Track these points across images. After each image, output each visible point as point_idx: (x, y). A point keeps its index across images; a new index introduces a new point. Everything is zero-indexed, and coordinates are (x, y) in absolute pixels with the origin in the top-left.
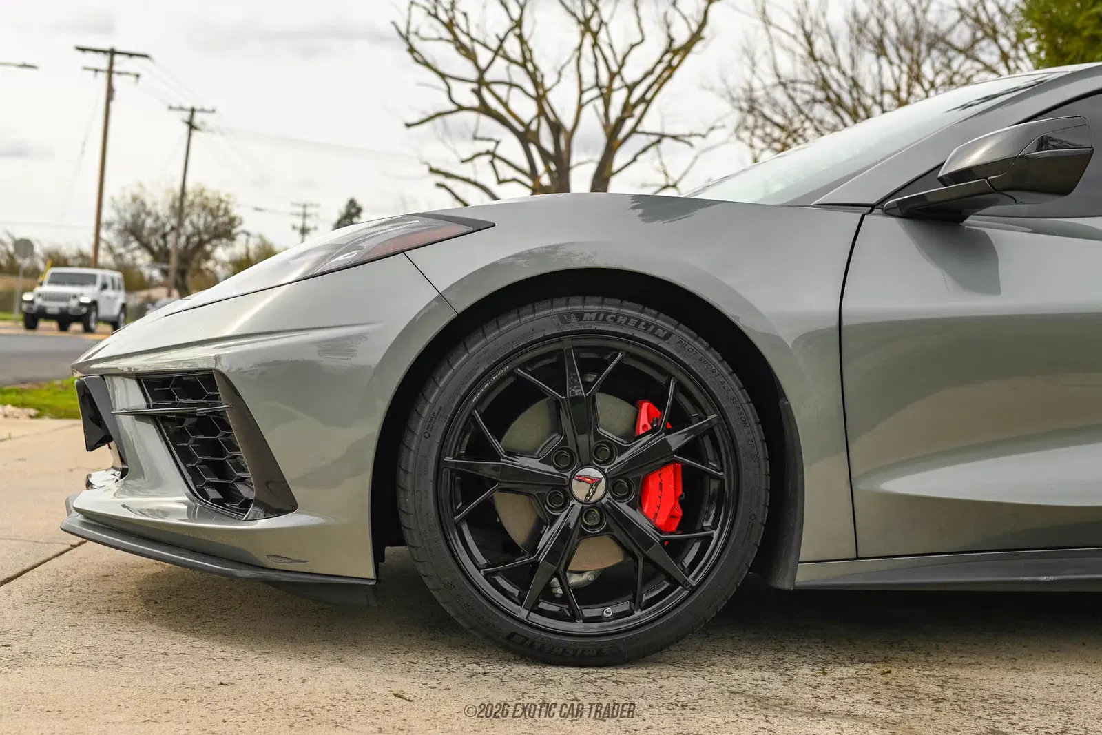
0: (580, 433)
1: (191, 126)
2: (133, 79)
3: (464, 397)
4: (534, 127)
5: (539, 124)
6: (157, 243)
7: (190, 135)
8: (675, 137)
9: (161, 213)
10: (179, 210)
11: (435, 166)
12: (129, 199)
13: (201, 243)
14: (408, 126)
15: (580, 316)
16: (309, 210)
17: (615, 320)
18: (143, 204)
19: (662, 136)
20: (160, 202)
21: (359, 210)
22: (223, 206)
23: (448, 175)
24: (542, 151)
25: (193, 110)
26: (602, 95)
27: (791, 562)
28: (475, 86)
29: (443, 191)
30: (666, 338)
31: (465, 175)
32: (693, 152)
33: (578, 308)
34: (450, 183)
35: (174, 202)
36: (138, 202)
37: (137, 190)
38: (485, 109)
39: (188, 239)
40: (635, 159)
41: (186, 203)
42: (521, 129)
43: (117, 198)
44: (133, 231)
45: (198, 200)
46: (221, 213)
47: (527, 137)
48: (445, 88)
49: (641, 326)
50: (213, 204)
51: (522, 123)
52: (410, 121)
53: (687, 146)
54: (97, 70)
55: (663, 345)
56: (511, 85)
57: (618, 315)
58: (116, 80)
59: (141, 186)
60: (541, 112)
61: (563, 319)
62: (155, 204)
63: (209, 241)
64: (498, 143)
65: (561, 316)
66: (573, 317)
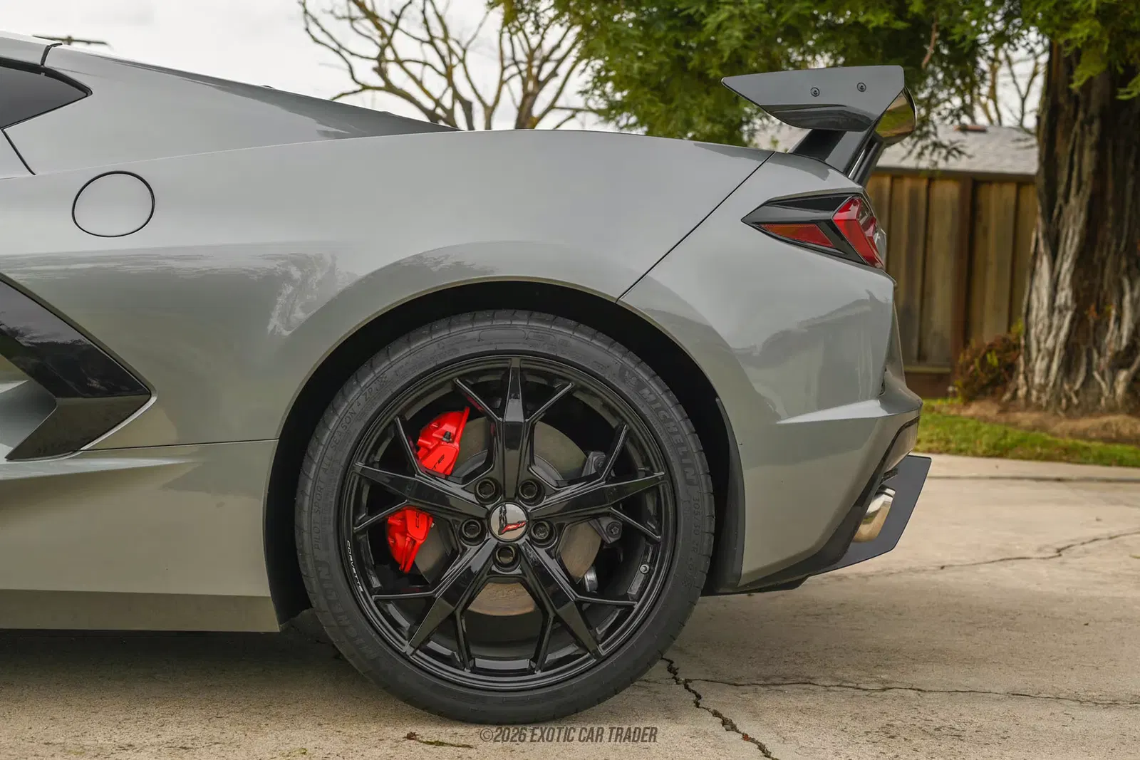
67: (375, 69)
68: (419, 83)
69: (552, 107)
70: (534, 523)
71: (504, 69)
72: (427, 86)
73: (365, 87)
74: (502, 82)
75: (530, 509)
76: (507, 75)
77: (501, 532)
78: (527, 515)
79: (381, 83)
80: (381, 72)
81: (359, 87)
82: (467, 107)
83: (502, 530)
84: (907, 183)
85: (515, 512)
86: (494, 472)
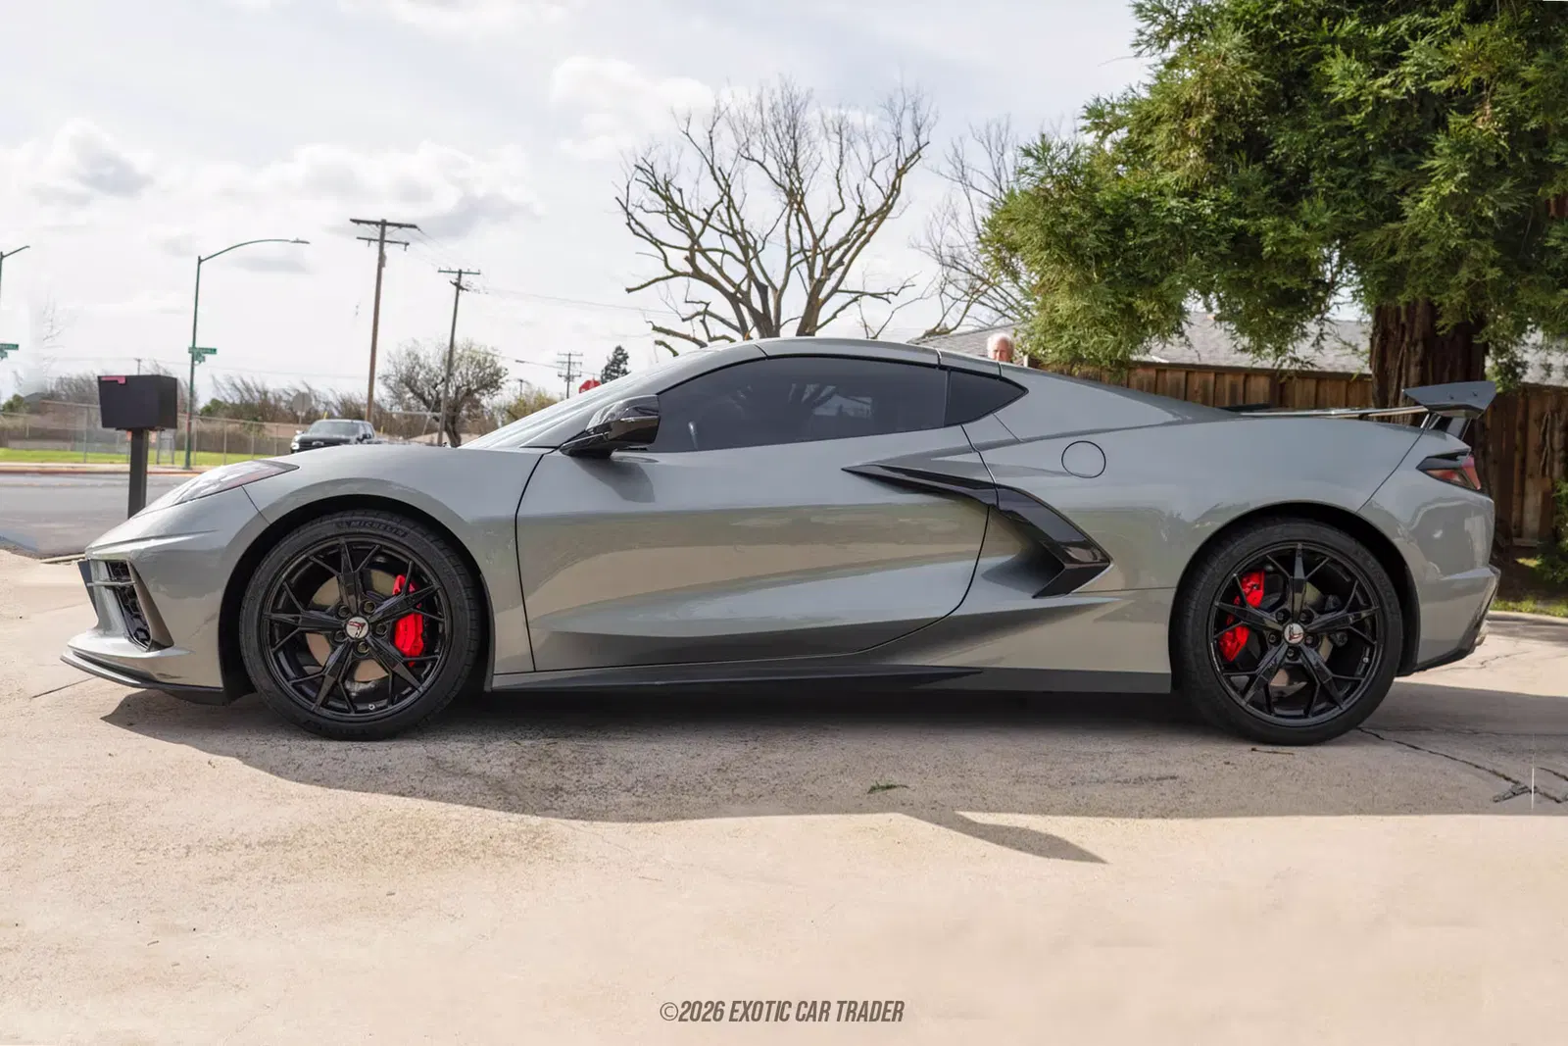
0: (350, 594)
1: (458, 287)
2: (403, 246)
3: (276, 574)
4: (744, 287)
5: (750, 286)
6: (430, 394)
7: (457, 294)
8: (874, 295)
9: (433, 366)
10: (450, 362)
11: (658, 325)
12: (404, 354)
13: (469, 392)
14: (629, 291)
15: (349, 523)
16: (573, 359)
17: (371, 525)
18: (417, 357)
19: (863, 294)
20: (432, 357)
21: (626, 357)
22: (489, 358)
23: (668, 332)
24: (752, 310)
25: (460, 272)
26: (807, 258)
27: (489, 674)
28: (687, 253)
29: (662, 347)
30: (403, 536)
31: (685, 333)
32: (892, 307)
33: (348, 518)
34: (669, 340)
35: (445, 356)
36: (412, 357)
37: (410, 345)
38: (697, 274)
39: (458, 388)
40: (834, 316)
41: (456, 357)
42: (732, 290)
43: (393, 352)
44: (409, 381)
45: (467, 353)
46: (488, 364)
47: (737, 299)
48: (662, 256)
49: (388, 529)
50: (481, 357)
51: (734, 285)
52: (631, 287)
53: (886, 302)
54: (370, 240)
55: (401, 540)
56: (725, 252)
57: (373, 522)
58: (388, 249)
59: (415, 341)
60: (751, 274)
61: (338, 525)
62: (426, 357)
63: (476, 391)
64: (707, 305)
65: (337, 523)
66: (345, 525)
67: (686, 259)
68: (720, 270)
69: (835, 290)
70: (1307, 633)
71: (790, 257)
72: (726, 270)
73: (676, 274)
74: (789, 268)
75: (1306, 627)
76: (794, 261)
77: (1290, 639)
78: (1304, 630)
79: (690, 270)
80: (691, 260)
81: (670, 274)
82: (762, 290)
83: (1291, 638)
84: (1228, 379)
85: (1297, 628)
86: (1287, 606)
